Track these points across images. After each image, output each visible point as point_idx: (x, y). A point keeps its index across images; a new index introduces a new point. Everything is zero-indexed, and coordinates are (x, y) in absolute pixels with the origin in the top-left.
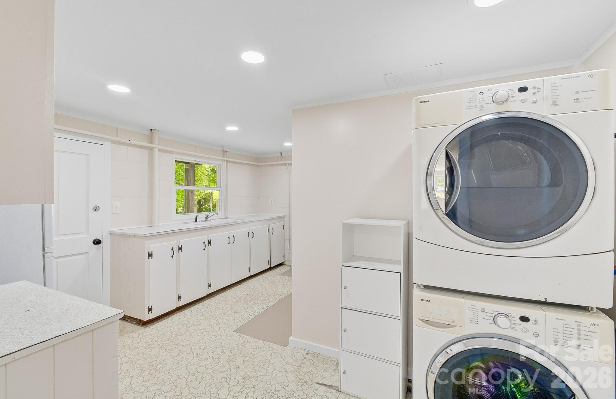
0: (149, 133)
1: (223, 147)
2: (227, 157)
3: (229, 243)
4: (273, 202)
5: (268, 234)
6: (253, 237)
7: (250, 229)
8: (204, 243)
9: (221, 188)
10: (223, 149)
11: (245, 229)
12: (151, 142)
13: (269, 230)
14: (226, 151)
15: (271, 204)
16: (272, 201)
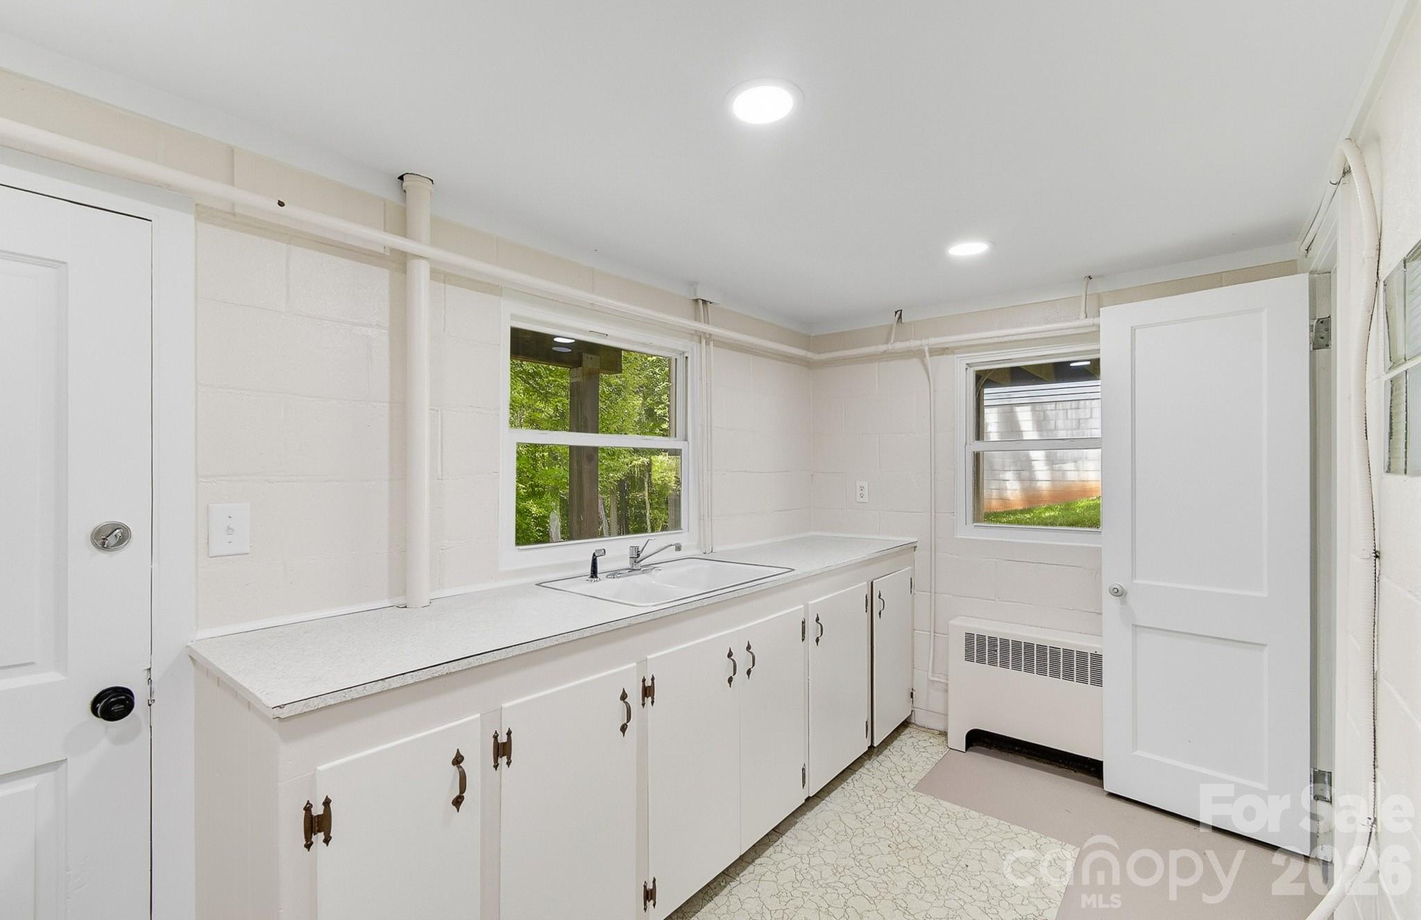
0: (389, 193)
1: (693, 284)
2: (707, 322)
3: (730, 680)
4: (866, 492)
5: (867, 616)
6: (817, 640)
7: (807, 607)
8: (624, 697)
9: (686, 440)
10: (695, 294)
11: (790, 610)
12: (403, 230)
13: (870, 602)
14: (704, 302)
15: (862, 500)
16: (862, 488)
